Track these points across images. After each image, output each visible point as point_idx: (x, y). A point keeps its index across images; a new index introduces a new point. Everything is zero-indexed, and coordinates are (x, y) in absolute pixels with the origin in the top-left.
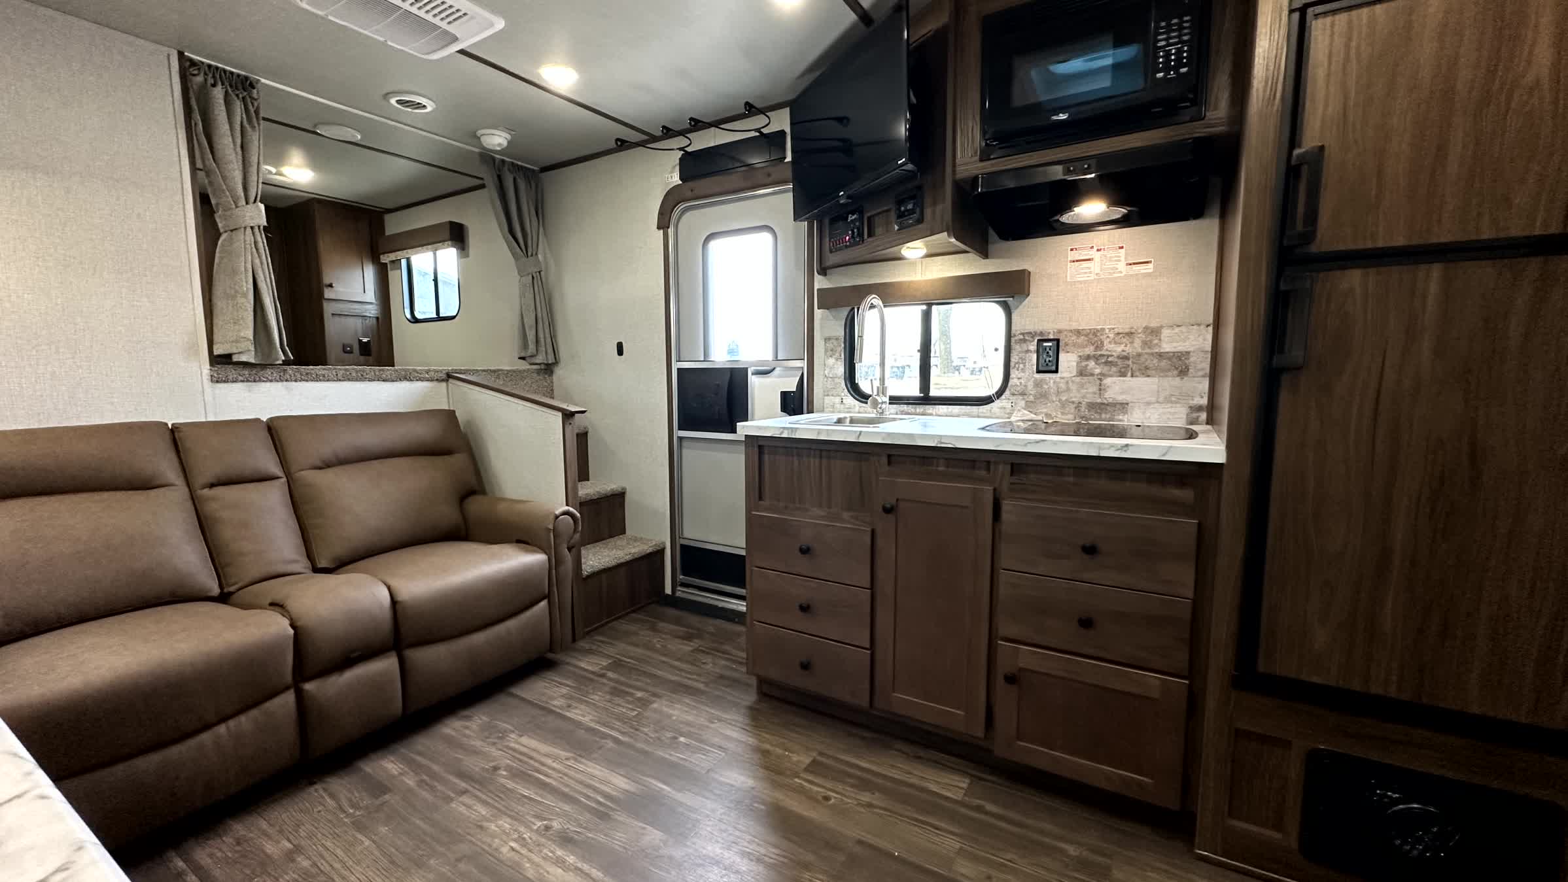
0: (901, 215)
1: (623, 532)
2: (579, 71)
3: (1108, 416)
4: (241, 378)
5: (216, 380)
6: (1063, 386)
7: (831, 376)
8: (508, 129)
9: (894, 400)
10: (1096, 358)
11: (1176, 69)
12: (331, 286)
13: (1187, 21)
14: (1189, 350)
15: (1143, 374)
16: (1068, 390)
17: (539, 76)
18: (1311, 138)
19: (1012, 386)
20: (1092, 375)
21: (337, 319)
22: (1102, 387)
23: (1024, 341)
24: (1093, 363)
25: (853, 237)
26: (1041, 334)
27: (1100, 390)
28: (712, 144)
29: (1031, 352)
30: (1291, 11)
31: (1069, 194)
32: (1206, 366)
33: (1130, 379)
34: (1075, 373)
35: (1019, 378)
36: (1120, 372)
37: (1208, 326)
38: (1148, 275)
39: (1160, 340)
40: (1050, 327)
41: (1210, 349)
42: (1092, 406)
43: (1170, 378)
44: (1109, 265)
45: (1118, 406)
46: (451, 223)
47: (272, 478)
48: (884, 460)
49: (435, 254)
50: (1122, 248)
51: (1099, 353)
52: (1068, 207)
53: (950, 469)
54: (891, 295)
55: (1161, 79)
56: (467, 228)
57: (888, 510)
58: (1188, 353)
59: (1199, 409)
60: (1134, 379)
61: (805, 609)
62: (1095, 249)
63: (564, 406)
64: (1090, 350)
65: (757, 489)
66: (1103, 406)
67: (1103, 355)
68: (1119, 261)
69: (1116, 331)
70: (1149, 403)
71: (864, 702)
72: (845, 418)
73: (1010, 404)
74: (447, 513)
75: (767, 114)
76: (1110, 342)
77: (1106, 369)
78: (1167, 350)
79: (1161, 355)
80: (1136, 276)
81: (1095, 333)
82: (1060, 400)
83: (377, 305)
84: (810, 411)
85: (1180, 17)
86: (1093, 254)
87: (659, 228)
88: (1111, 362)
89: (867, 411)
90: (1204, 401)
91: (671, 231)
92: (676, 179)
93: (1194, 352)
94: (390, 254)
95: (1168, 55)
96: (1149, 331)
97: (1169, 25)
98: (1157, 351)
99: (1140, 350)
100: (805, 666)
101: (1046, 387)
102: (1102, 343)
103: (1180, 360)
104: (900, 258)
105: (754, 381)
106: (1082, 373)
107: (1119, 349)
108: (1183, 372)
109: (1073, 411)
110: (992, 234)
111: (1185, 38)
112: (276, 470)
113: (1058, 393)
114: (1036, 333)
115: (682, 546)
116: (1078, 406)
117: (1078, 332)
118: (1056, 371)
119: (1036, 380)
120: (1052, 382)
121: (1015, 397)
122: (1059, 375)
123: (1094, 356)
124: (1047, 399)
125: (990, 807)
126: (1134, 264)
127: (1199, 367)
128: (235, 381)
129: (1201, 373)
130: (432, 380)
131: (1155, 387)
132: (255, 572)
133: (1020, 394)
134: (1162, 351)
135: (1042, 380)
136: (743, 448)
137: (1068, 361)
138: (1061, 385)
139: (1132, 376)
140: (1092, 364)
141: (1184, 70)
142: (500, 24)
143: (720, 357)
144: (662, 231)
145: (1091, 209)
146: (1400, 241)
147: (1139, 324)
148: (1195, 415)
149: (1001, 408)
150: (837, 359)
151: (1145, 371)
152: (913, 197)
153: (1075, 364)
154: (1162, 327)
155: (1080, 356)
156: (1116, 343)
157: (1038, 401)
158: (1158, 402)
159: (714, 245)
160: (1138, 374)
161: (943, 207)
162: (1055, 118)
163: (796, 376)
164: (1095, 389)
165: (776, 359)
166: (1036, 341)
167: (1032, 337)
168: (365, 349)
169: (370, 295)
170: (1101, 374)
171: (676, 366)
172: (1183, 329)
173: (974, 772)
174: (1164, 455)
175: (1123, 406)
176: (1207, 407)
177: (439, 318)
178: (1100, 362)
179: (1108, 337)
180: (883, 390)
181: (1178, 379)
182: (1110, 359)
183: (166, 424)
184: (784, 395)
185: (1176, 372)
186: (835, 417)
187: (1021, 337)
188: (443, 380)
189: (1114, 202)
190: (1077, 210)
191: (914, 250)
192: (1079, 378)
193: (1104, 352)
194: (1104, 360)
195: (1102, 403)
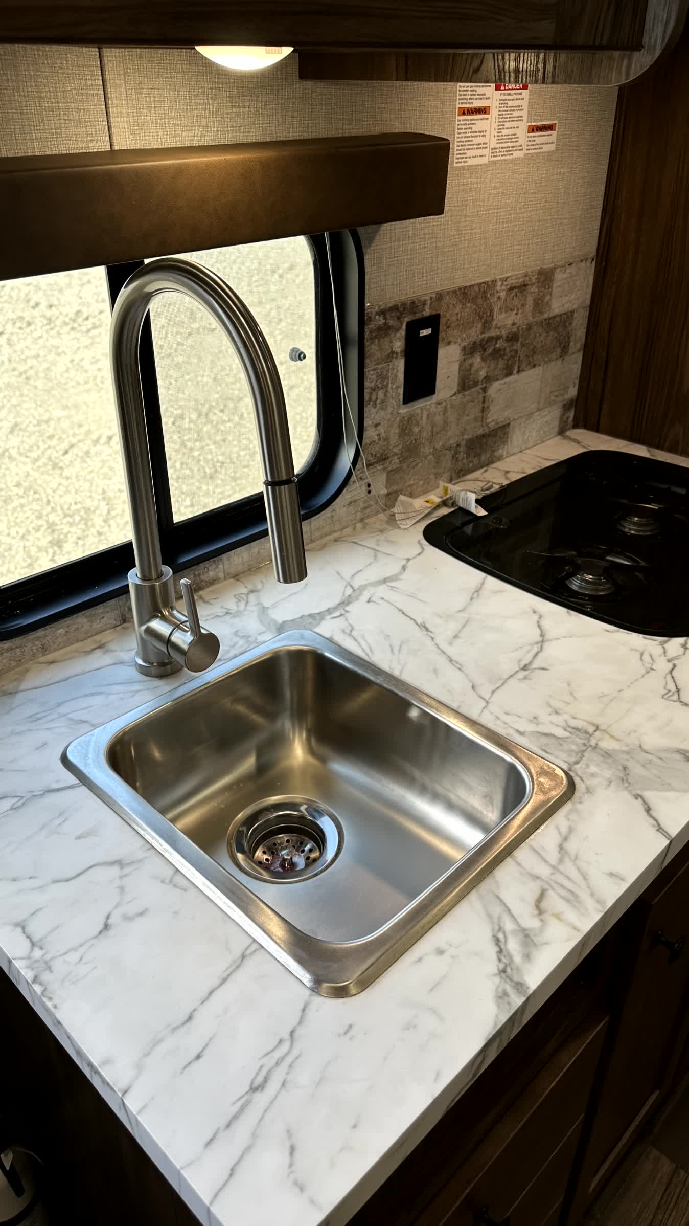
3: (488, 456)
6: (439, 419)
10: (483, 347)
14: (573, 308)
15: (529, 364)
19: (368, 446)
20: (476, 383)
22: (486, 405)
23: (386, 330)
24: (479, 359)
26: (413, 306)
27: (483, 410)
29: (398, 355)
32: (583, 332)
33: (516, 377)
34: (456, 389)
35: (377, 425)
36: (507, 368)
37: (593, 260)
38: (550, 155)
39: (551, 295)
40: (425, 290)
41: (588, 302)
42: (471, 445)
43: (553, 363)
44: (508, 128)
45: (500, 433)
51: (487, 335)
58: (572, 312)
59: (570, 405)
60: (520, 376)
62: (494, 85)
64: (475, 333)
66: (484, 440)
67: (492, 338)
68: (521, 119)
69: (510, 282)
70: (530, 415)
73: (364, 488)
76: (501, 310)
77: (492, 366)
78: (555, 313)
79: (549, 324)
80: (537, 158)
81: (486, 291)
82: (434, 451)
88: (499, 350)
90: (574, 391)
93: (576, 311)
96: (543, 278)
98: (546, 316)
99: (530, 318)
101: (416, 430)
102: (492, 311)
103: (565, 328)
106: (465, 383)
107: (510, 322)
108: (565, 348)
109: (449, 465)
113: (433, 436)
114: (404, 304)
116: (457, 451)
117: (463, 293)
118: (432, 390)
119: (402, 421)
120: (425, 413)
121: (372, 470)
122: (435, 398)
123: (481, 342)
124: (417, 454)
126: (537, 129)
127: (578, 334)
129: (577, 347)
131: (538, 384)
133: (380, 460)
134: (551, 315)
135: (410, 417)
137: (448, 362)
138: (437, 417)
139: (518, 372)
140: (477, 360)
147: (533, 265)
148: (565, 417)
149: (350, 503)
151: (534, 358)
153: (457, 367)
155: (464, 349)
156: (506, 309)
157: (405, 465)
158: (539, 410)
160: (524, 364)
164: (478, 410)
166: (404, 325)
167: (398, 318)
170: (487, 378)
172: (572, 270)
176: (577, 400)
178: (487, 353)
179: (499, 298)
181: (559, 362)
182: (497, 345)
185: (560, 353)
187: (382, 321)
192: (460, 395)
193: (493, 333)
194: (490, 350)
195: (483, 436)
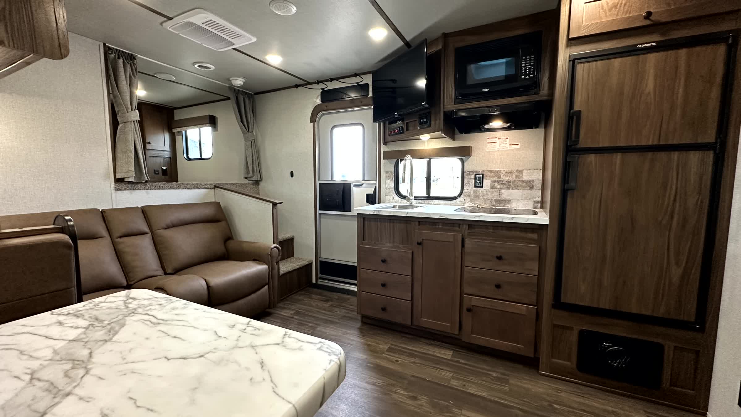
0: (421, 123)
1: (293, 256)
2: (282, 57)
3: (503, 205)
4: (128, 189)
5: (117, 189)
6: (485, 193)
7: (388, 187)
8: (244, 78)
9: (416, 198)
10: (498, 182)
11: (529, 75)
12: (149, 143)
13: (533, 58)
14: (534, 179)
16: (487, 194)
17: (265, 59)
18: (576, 108)
19: (465, 193)
20: (497, 188)
21: (152, 158)
22: (501, 193)
23: (470, 174)
25: (399, 130)
26: (476, 171)
27: (500, 194)
28: (336, 87)
29: (472, 179)
30: (570, 61)
31: (488, 118)
32: (540, 186)
33: (511, 190)
34: (490, 188)
35: (467, 190)
36: (507, 187)
37: (541, 170)
38: (518, 150)
39: (522, 175)
40: (480, 169)
41: (541, 179)
42: (496, 201)
43: (527, 190)
44: (502, 145)
45: (507, 201)
46: (210, 116)
47: (146, 233)
48: (417, 223)
49: (200, 130)
50: (508, 138)
51: (499, 180)
52: (488, 123)
53: (444, 227)
54: (416, 154)
55: (523, 78)
56: (217, 118)
57: (419, 244)
58: (533, 180)
59: (538, 202)
60: (513, 190)
61: (383, 285)
62: (497, 138)
63: (273, 200)
64: (495, 179)
65: (362, 236)
66: (501, 201)
67: (501, 181)
68: (507, 143)
69: (506, 171)
70: (518, 200)
71: (409, 323)
72: (397, 205)
73: (464, 200)
74: (220, 248)
75: (361, 76)
76: (503, 176)
77: (502, 186)
78: (525, 179)
79: (523, 181)
80: (512, 150)
81: (498, 172)
82: (484, 199)
83: (170, 152)
84: (379, 202)
85: (530, 56)
86: (496, 140)
87: (311, 122)
88: (504, 183)
89: (405, 203)
90: (539, 199)
91: (316, 124)
92: (319, 101)
93: (535, 180)
94: (178, 129)
95: (526, 69)
96: (518, 171)
97: (526, 59)
98: (521, 179)
99: (515, 179)
100: (384, 309)
101: (478, 193)
102: (500, 176)
103: (530, 183)
104: (420, 139)
105: (354, 190)
106: (493, 188)
107: (507, 178)
108: (531, 188)
109: (489, 203)
110: (456, 131)
111: (532, 64)
112: (146, 229)
113: (483, 196)
114: (474, 171)
115: (321, 261)
116: (491, 201)
117: (491, 171)
118: (482, 187)
119: (474, 190)
120: (481, 191)
121: (466, 197)
122: (483, 188)
123: (497, 181)
124: (479, 198)
125: (462, 361)
126: (513, 145)
127: (538, 186)
128: (125, 190)
129: (538, 188)
130: (208, 189)
131: (521, 194)
132: (142, 276)
133: (468, 196)
134: (523, 179)
135: (477, 190)
136: (356, 218)
137: (487, 183)
138: (484, 192)
139: (512, 189)
140: (496, 184)
141: (532, 76)
142: (254, 40)
143: (338, 178)
144: (312, 124)
145: (497, 123)
146: (607, 145)
147: (515, 168)
148: (536, 205)
149: (460, 201)
150: (391, 180)
151: (517, 187)
152: (426, 117)
153: (490, 184)
154: (523, 170)
155: (492, 181)
156: (505, 176)
157: (475, 199)
158: (522, 200)
159: (336, 130)
160: (514, 188)
161: (439, 121)
162: (484, 90)
163: (373, 187)
164: (498, 194)
165: (364, 180)
166: (474, 174)
168: (164, 172)
169: (167, 147)
170: (500, 188)
171: (318, 182)
172: (531, 171)
173: (454, 349)
174: (526, 221)
175: (508, 201)
176: (541, 202)
177: (201, 159)
178: (500, 183)
179: (502, 173)
180: (411, 194)
181: (529, 191)
182: (503, 182)
183: (99, 210)
184: (368, 195)
185: (529, 188)
186: (392, 205)
187: (468, 173)
188: (213, 188)
189: (506, 121)
190: (491, 124)
191: (425, 137)
192: (491, 190)
193: (501, 180)
194: (501, 183)
195: (500, 200)
